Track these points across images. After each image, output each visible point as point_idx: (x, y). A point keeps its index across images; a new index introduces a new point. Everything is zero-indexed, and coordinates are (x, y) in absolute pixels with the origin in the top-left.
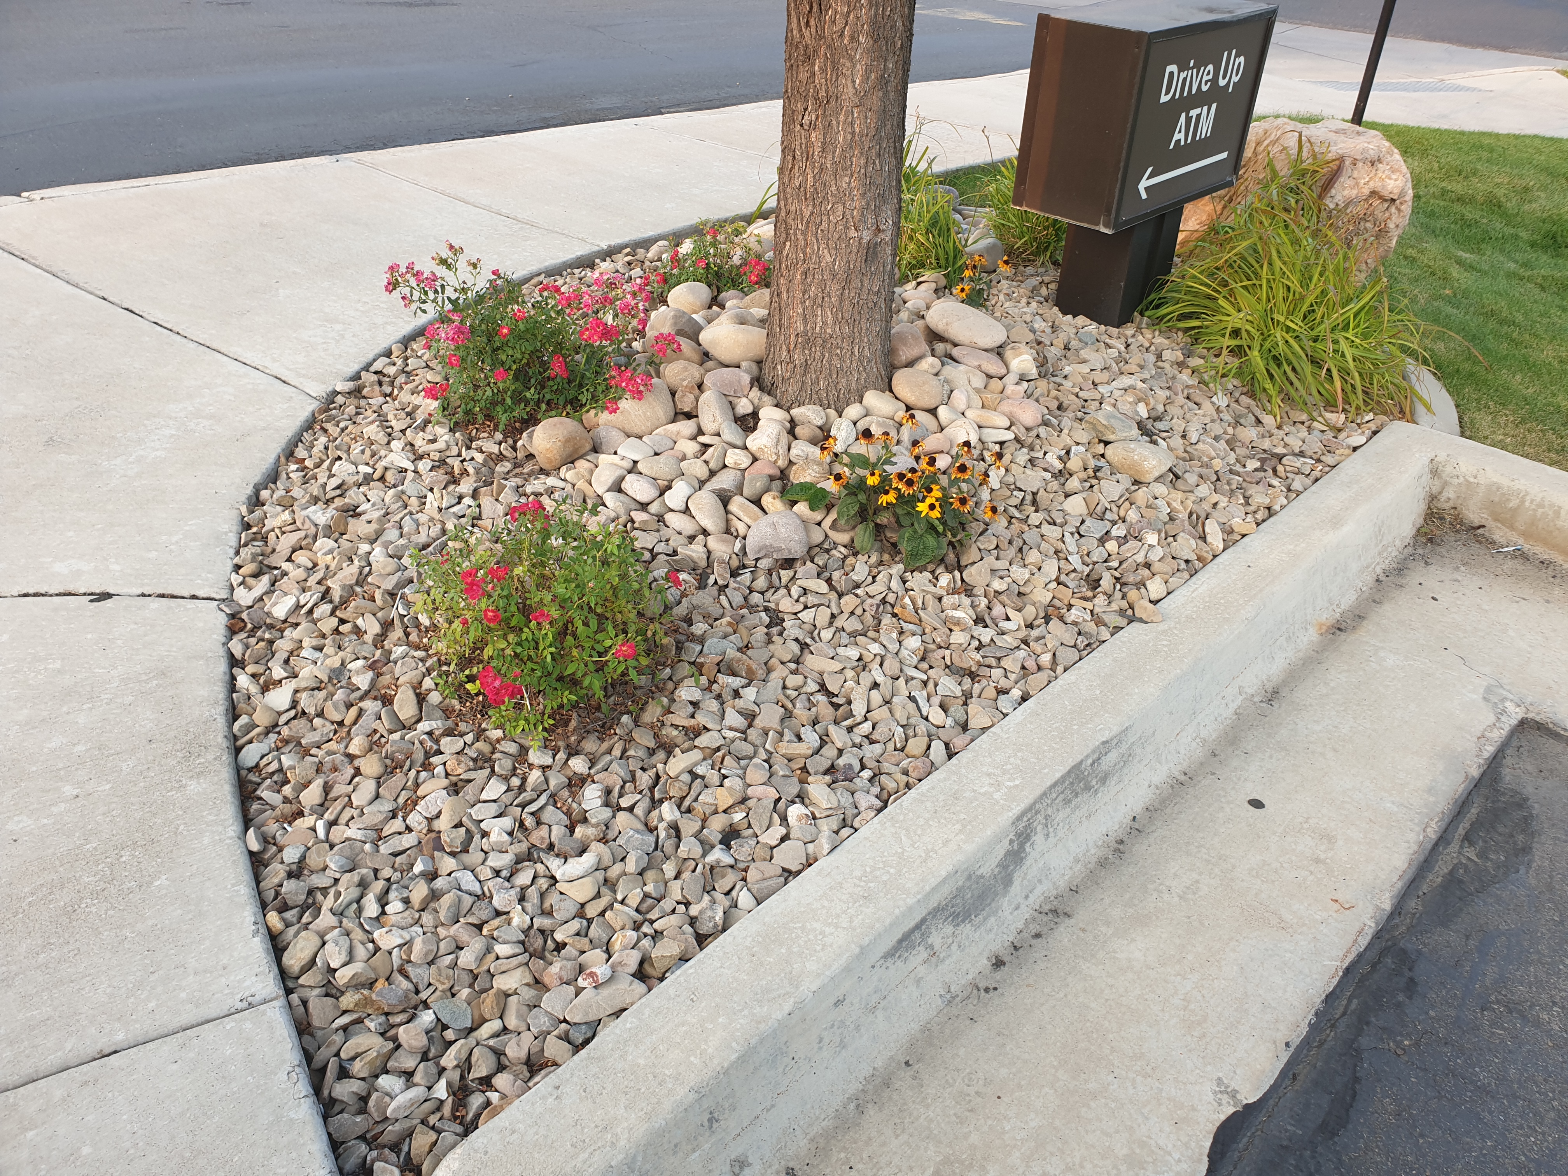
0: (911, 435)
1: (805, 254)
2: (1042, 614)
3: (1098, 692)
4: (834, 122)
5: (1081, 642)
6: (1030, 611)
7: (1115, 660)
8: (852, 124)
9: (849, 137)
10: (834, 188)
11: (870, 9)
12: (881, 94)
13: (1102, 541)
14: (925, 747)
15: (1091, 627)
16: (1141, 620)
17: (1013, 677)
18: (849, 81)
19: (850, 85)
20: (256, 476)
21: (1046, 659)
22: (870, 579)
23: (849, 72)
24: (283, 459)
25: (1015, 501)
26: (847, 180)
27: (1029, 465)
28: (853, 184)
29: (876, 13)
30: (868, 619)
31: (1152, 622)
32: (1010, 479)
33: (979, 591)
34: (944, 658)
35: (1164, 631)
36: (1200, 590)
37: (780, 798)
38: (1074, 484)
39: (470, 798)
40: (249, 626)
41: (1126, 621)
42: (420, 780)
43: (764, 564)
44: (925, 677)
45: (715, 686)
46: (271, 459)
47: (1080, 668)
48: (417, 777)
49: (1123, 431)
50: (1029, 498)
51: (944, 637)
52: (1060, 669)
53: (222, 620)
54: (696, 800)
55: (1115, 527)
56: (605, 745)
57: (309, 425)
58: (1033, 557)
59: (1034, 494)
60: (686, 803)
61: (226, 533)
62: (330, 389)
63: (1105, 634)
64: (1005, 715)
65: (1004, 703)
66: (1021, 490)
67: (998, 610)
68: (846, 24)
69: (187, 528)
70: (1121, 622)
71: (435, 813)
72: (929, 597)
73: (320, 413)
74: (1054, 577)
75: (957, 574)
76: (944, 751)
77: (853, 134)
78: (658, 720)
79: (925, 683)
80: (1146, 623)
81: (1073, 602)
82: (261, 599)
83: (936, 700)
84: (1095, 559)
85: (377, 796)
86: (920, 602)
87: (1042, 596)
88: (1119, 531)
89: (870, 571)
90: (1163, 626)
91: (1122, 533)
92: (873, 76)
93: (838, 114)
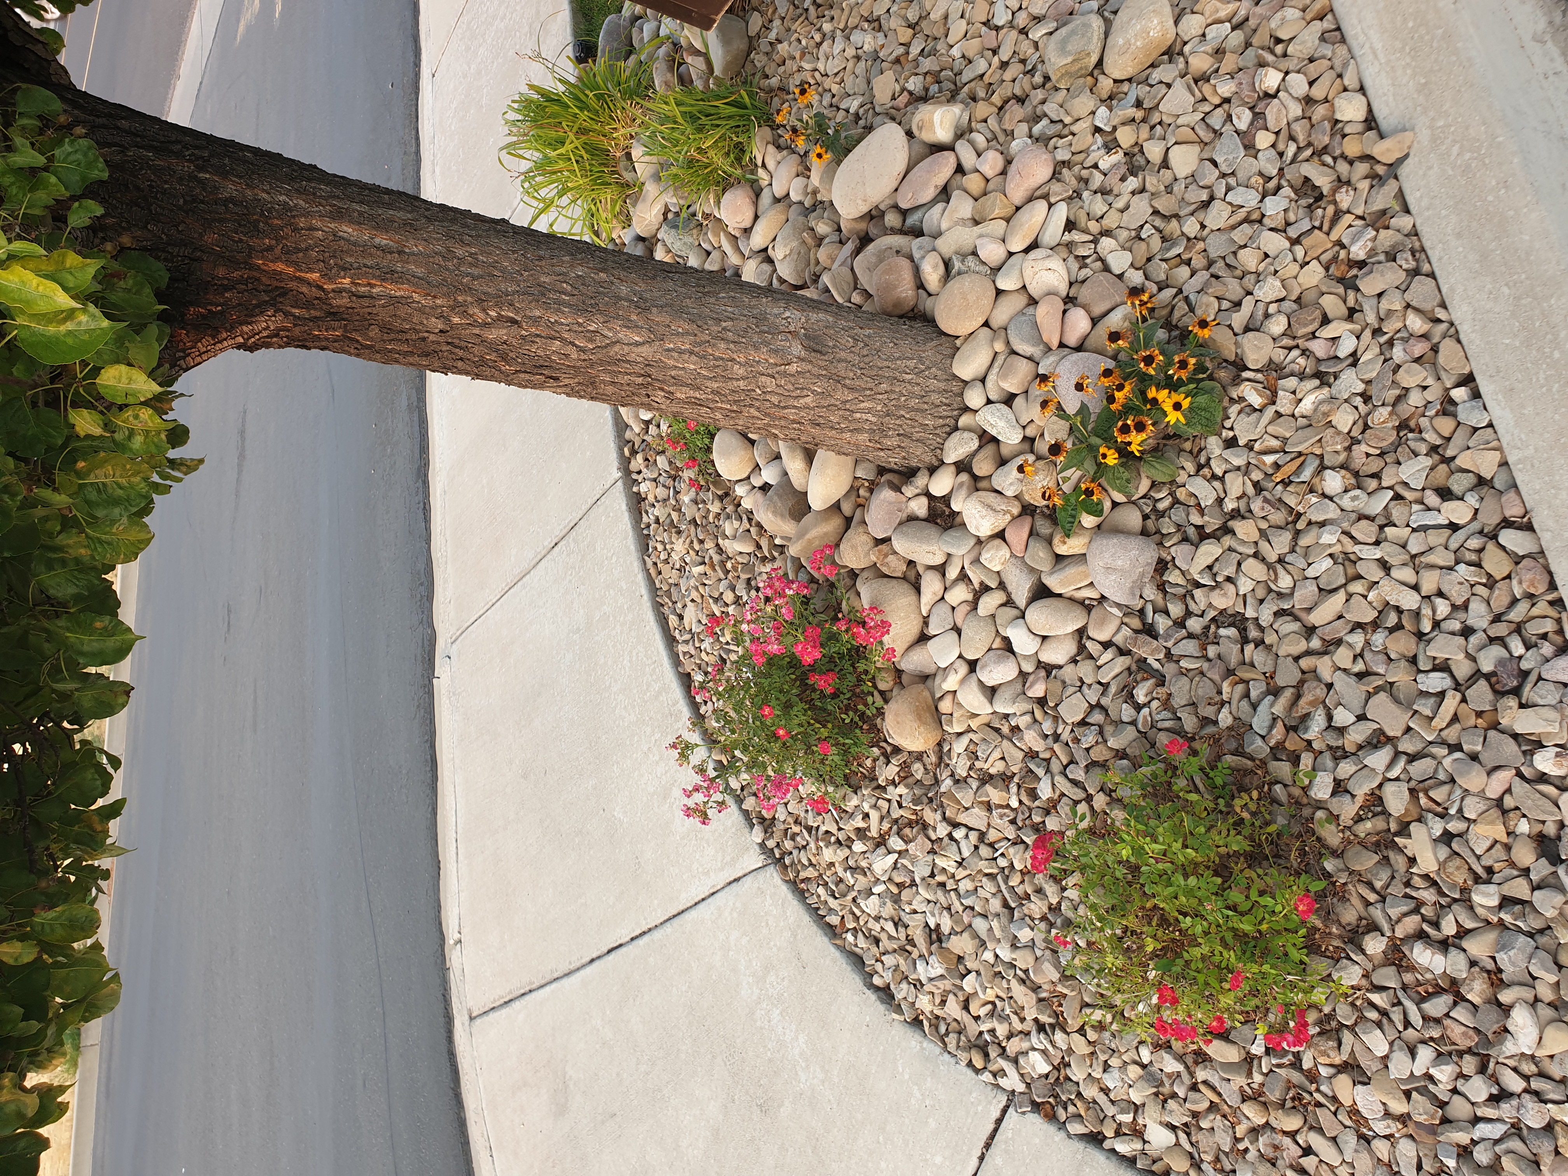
0: (1028, 342)
1: (794, 421)
2: (1341, 290)
3: (1506, 290)
4: (673, 373)
5: (1406, 261)
6: (1331, 304)
7: (1459, 236)
8: (681, 352)
9: (694, 358)
10: (741, 383)
11: (563, 313)
12: (654, 310)
13: (1250, 148)
14: (1503, 554)
15: (1387, 238)
16: (1401, 160)
17: (1430, 381)
18: (635, 349)
19: (640, 349)
20: (855, 980)
21: (1416, 323)
22: (1217, 484)
23: (626, 348)
24: (838, 942)
25: (1156, 243)
26: (736, 367)
27: (1110, 199)
28: (742, 360)
29: (570, 306)
30: (1278, 517)
31: (1409, 147)
32: (1124, 235)
33: (1279, 355)
34: (1368, 455)
35: (1434, 139)
36: (1379, 46)
37: (1518, 770)
38: (1154, 151)
39: (1376, 1066)
40: (1051, 1100)
41: (1392, 181)
42: (1330, 1094)
43: (1151, 593)
44: (1391, 493)
45: (1315, 745)
46: (837, 954)
47: (1452, 289)
48: (1325, 1095)
49: (1090, 39)
50: (1158, 222)
51: (1338, 439)
52: (1441, 314)
53: (1035, 1121)
54: (1478, 857)
55: (1235, 120)
56: (1355, 900)
57: (800, 893)
58: (1249, 259)
59: (1156, 212)
60: (1480, 871)
61: (923, 1049)
62: (757, 848)
63: (1404, 222)
64: (1490, 425)
65: (1470, 415)
66: (1142, 227)
67: (1319, 348)
68: (574, 345)
69: (907, 1077)
70: (1391, 187)
71: (1382, 1108)
72: (1270, 429)
73: (786, 874)
74: (1287, 244)
75: (1246, 374)
76: (1519, 533)
77: (691, 353)
78: (1343, 831)
79: (1397, 497)
80: (1407, 156)
81: (1334, 236)
82: (1022, 1075)
83: (1432, 499)
84: (1275, 172)
85: (1334, 1139)
86: (1275, 443)
87: (1314, 274)
88: (1243, 119)
89: (1204, 477)
90: (1424, 135)
91: (1247, 115)
92: (634, 317)
93: (666, 367)
